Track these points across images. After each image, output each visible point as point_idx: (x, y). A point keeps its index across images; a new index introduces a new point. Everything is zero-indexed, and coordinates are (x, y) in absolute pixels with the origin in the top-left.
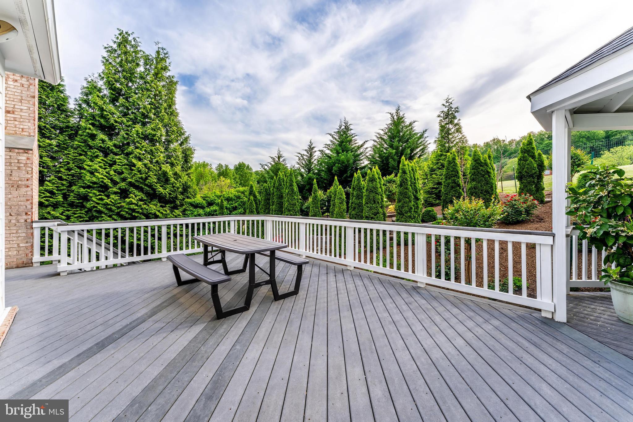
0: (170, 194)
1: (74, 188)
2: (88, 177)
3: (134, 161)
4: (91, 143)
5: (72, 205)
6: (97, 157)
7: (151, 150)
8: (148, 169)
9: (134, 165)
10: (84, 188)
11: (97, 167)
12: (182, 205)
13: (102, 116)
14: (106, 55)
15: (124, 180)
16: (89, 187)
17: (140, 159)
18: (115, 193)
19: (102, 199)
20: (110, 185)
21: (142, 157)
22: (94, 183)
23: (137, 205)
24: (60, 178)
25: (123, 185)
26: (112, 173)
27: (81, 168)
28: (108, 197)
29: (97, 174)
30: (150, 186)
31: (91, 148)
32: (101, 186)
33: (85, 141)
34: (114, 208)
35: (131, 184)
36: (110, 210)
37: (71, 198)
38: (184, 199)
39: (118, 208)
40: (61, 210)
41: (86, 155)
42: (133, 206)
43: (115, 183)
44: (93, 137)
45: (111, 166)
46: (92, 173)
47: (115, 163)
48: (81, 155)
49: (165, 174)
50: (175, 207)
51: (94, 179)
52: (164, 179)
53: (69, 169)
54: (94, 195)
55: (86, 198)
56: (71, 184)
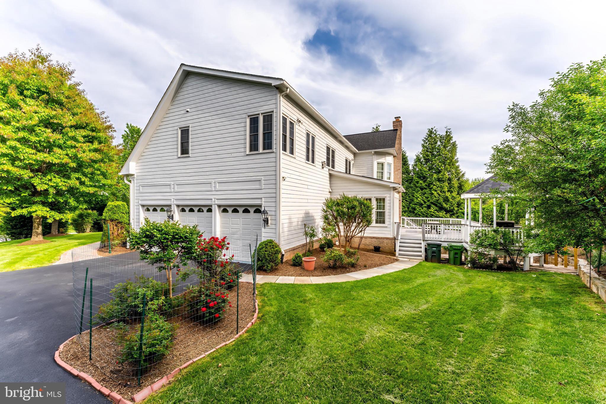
0: (450, 207)
1: (411, 204)
2: (415, 200)
3: (433, 192)
4: (417, 185)
5: (410, 212)
6: (419, 191)
7: (441, 186)
8: (439, 195)
9: (433, 194)
10: (414, 205)
11: (419, 196)
12: (457, 213)
13: (421, 173)
14: (423, 143)
15: (429, 201)
16: (416, 204)
17: (436, 191)
18: (425, 207)
19: (420, 210)
20: (423, 203)
21: (437, 189)
22: (418, 203)
23: (434, 212)
24: (407, 201)
25: (428, 203)
26: (424, 198)
27: (414, 196)
28: (422, 208)
29: (419, 199)
30: (440, 204)
31: (417, 187)
32: (420, 204)
33: (415, 185)
34: (425, 214)
35: (432, 203)
36: (423, 214)
37: (410, 209)
38: (459, 210)
39: (426, 213)
40: (407, 213)
41: (415, 191)
42: (432, 213)
43: (425, 202)
44: (417, 182)
45: (424, 194)
46: (417, 198)
47: (425, 193)
48: (413, 190)
49: (447, 197)
50: (453, 214)
51: (417, 201)
52: (446, 200)
53: (409, 197)
54: (418, 208)
55: (415, 209)
56: (410, 203)
